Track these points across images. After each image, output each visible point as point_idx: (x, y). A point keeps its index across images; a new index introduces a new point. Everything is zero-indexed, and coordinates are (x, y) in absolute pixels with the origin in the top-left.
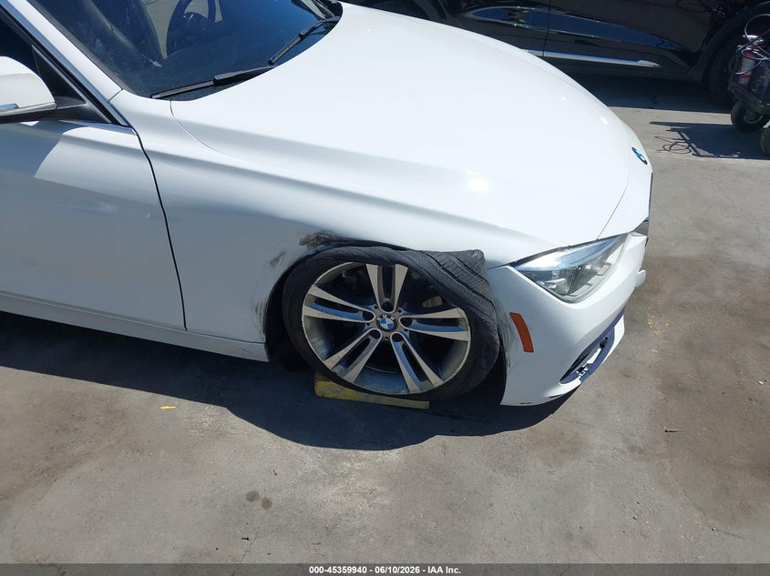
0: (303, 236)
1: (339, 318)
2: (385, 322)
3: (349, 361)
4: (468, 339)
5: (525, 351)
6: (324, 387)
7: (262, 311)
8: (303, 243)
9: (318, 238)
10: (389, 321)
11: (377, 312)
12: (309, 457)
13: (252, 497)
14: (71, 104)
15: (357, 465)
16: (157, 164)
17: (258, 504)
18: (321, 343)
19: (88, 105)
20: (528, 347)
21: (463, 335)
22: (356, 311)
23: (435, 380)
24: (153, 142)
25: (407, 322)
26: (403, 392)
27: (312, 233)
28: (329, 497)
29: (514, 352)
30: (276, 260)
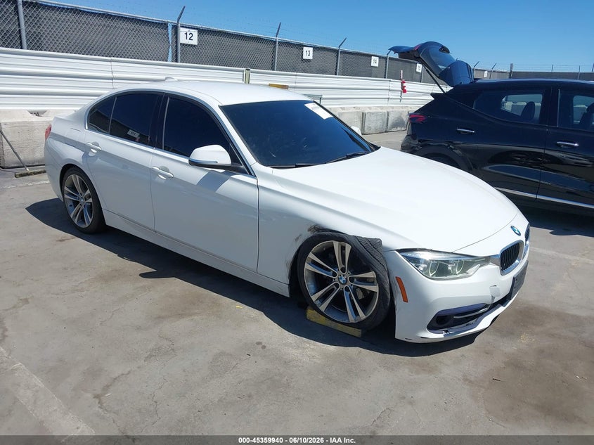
0: (309, 227)
1: (320, 273)
2: (342, 278)
3: (323, 298)
4: (377, 291)
5: (404, 301)
6: (311, 313)
7: (289, 265)
8: (309, 230)
9: (314, 228)
10: (344, 278)
11: (339, 273)
12: (291, 338)
13: (259, 343)
14: (236, 165)
15: (312, 347)
16: (261, 191)
17: (260, 346)
18: (312, 286)
19: (243, 167)
20: (405, 300)
21: (375, 288)
22: (330, 270)
23: (362, 316)
24: (262, 183)
25: (351, 280)
26: (347, 321)
27: (312, 225)
28: (293, 353)
29: (399, 301)
30: (298, 238)
